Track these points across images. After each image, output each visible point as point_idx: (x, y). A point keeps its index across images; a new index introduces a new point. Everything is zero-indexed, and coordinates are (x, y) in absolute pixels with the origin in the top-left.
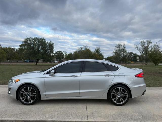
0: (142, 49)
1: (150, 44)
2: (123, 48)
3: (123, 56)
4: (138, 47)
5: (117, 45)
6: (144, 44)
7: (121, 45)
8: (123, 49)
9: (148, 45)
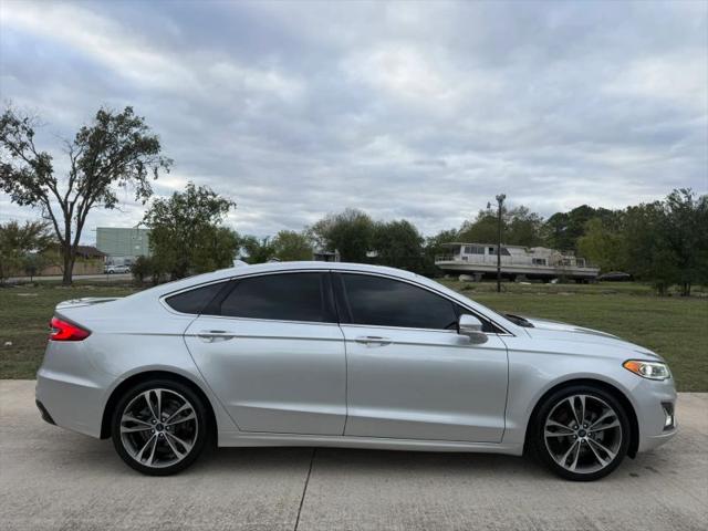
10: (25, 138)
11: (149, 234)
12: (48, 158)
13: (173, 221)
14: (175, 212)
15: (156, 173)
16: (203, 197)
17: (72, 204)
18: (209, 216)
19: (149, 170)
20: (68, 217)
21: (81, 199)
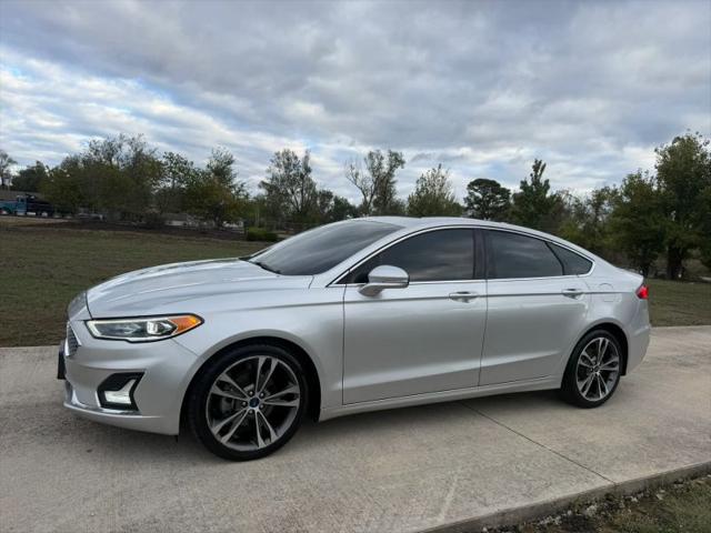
0: (370, 184)
1: (400, 168)
2: (302, 170)
3: (299, 202)
4: (357, 174)
5: (277, 154)
6: (380, 164)
7: (296, 158)
8: (302, 177)
9: (392, 168)
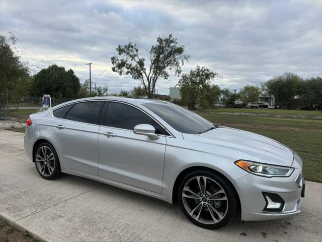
10: (135, 53)
11: (180, 90)
12: (144, 60)
13: (190, 83)
14: (191, 79)
15: (183, 62)
16: (203, 71)
17: (151, 78)
18: (205, 80)
19: (180, 61)
20: (149, 83)
21: (154, 75)
